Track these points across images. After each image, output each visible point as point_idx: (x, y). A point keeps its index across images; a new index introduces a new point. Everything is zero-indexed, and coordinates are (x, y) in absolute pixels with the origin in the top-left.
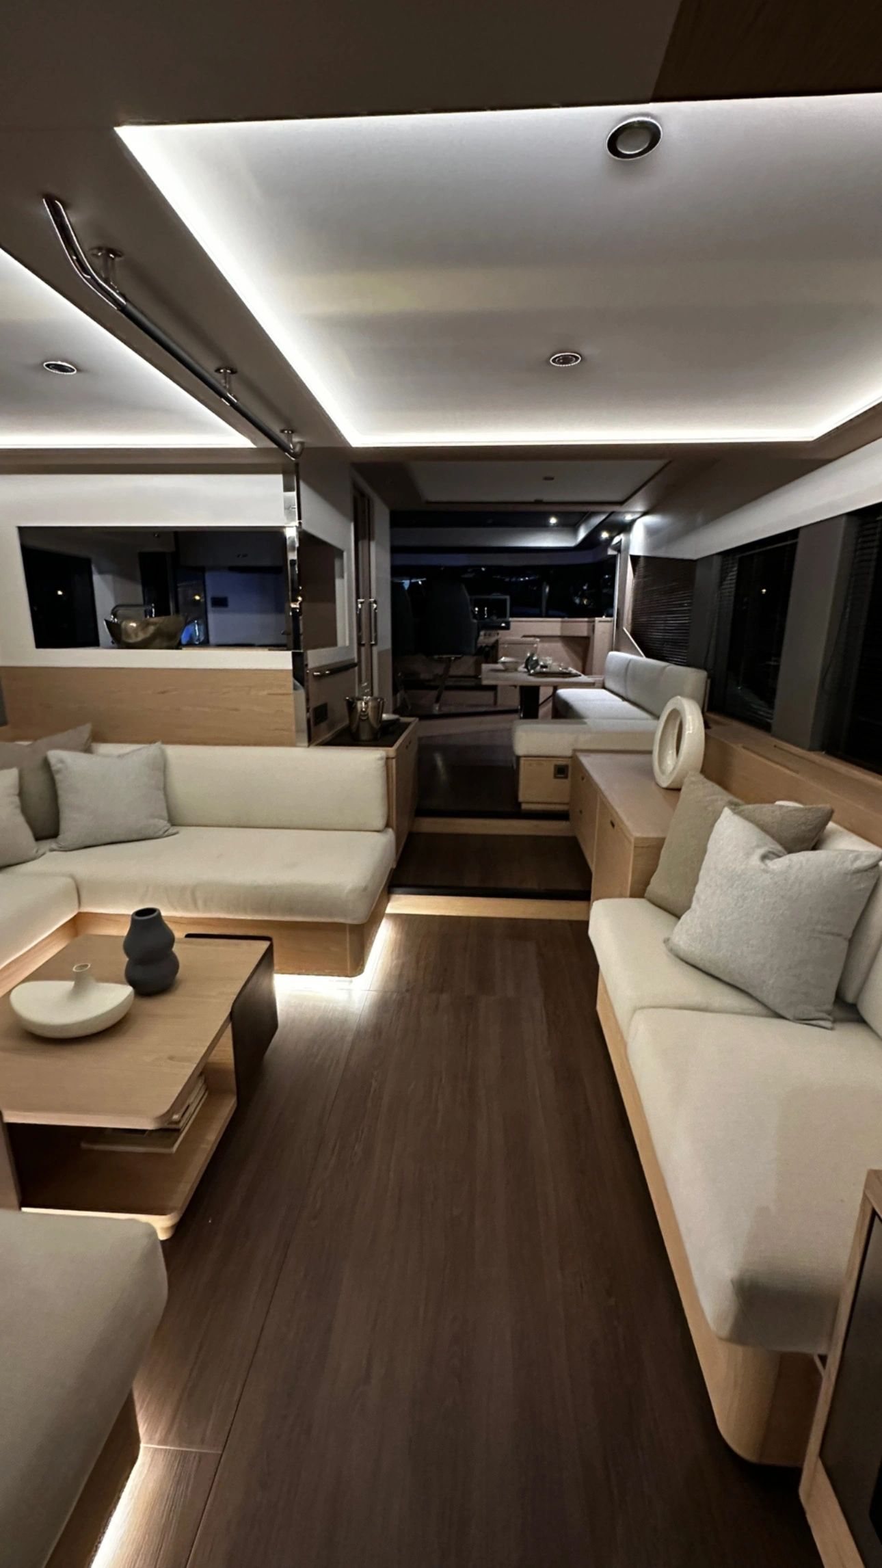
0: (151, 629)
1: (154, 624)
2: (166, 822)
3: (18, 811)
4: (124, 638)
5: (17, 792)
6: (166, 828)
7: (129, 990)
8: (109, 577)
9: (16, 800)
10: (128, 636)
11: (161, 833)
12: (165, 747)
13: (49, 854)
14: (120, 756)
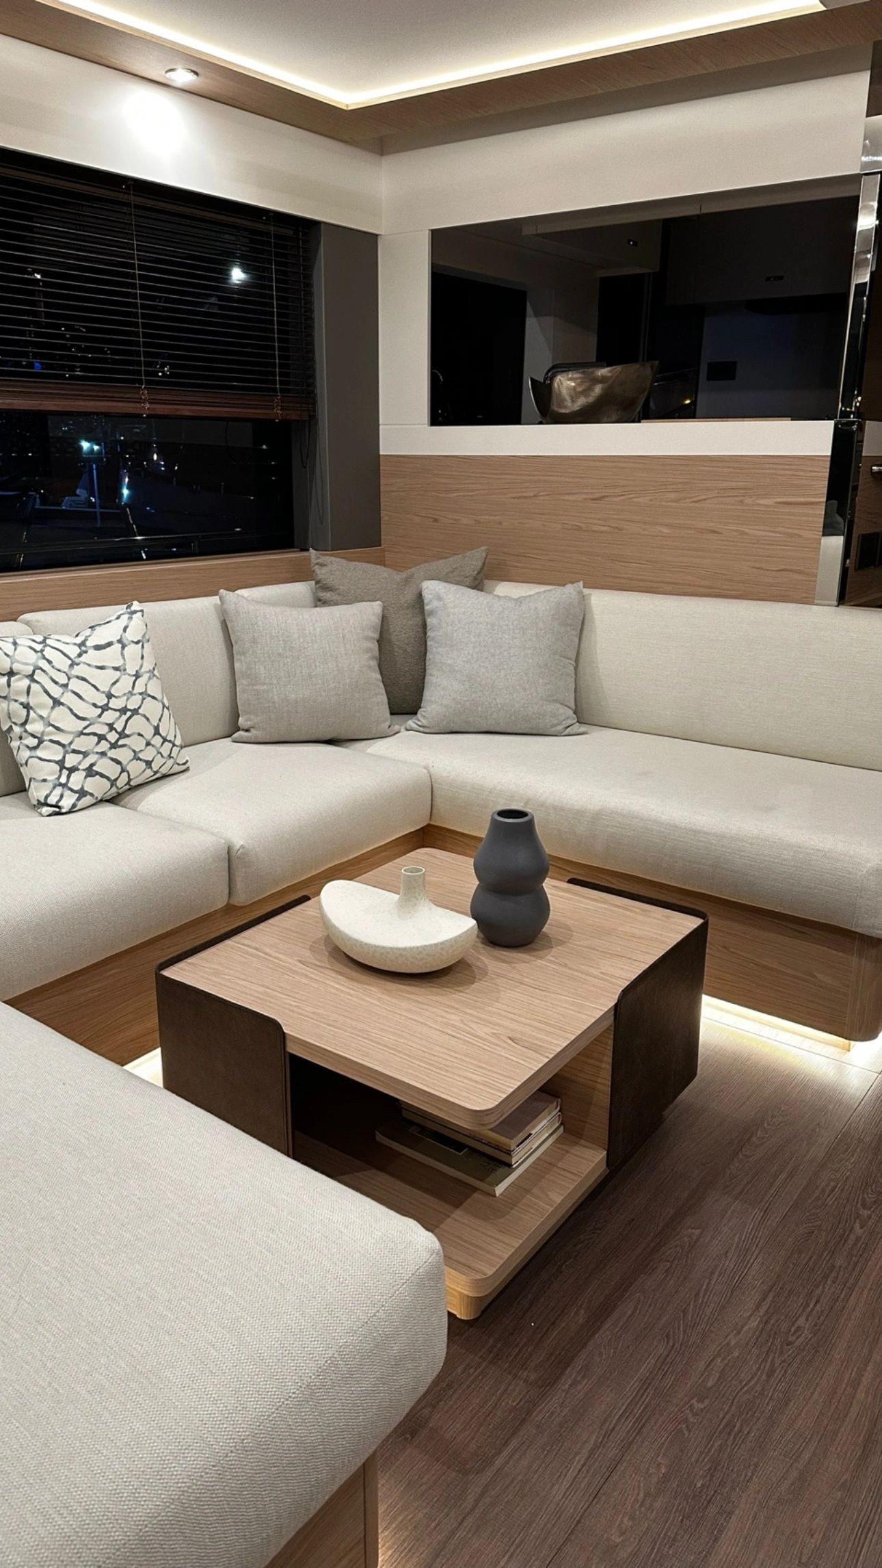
0: (598, 389)
1: (603, 380)
2: (571, 713)
3: (374, 663)
4: (555, 408)
5: (376, 636)
6: (570, 722)
7: (468, 923)
8: (549, 321)
9: (375, 646)
10: (561, 402)
11: (560, 728)
12: (586, 591)
13: (404, 733)
14: (519, 601)
